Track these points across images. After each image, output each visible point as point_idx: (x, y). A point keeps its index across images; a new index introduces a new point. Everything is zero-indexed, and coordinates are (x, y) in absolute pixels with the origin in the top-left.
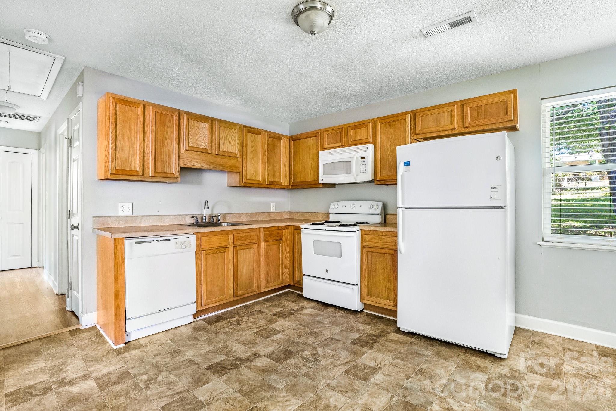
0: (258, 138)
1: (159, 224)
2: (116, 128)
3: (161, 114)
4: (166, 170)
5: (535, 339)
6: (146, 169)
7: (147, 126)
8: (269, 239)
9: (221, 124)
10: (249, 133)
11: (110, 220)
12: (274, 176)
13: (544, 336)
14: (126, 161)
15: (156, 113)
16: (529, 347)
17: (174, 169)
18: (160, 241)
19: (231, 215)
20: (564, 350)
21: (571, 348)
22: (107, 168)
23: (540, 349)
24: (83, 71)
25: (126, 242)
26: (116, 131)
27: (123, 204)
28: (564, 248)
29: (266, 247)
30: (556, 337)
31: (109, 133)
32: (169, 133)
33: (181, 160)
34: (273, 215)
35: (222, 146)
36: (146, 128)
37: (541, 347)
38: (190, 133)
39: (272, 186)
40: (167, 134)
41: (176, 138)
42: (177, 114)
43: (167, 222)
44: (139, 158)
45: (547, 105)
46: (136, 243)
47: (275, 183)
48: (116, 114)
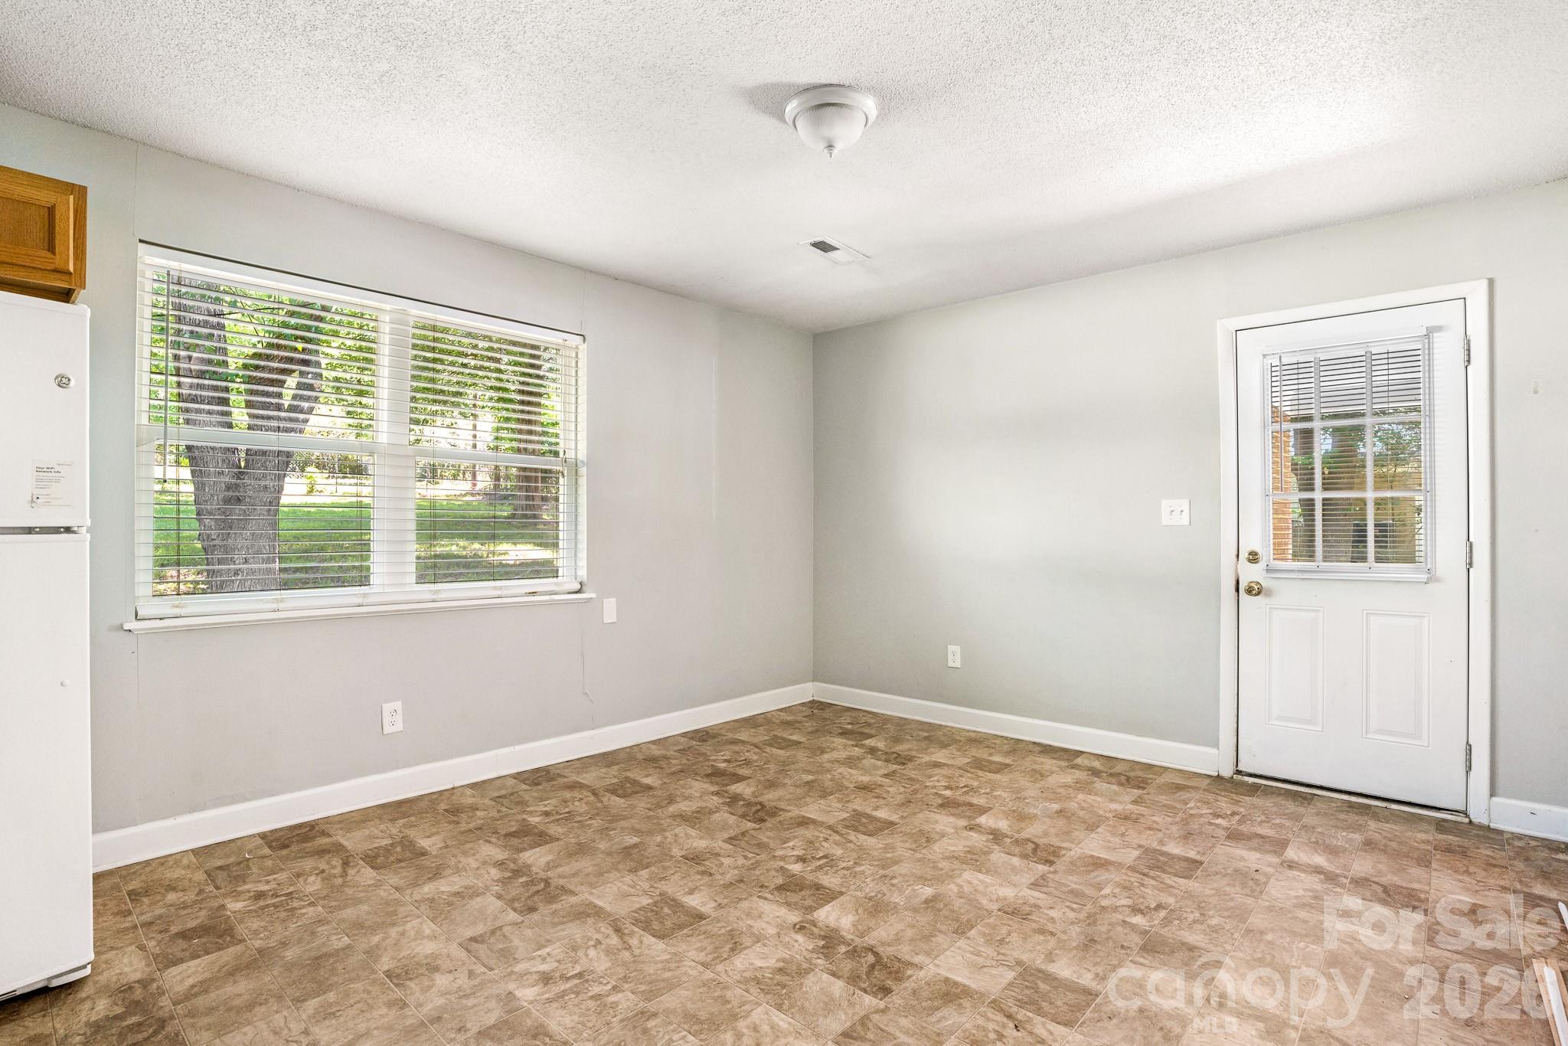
5: (135, 884)
13: (150, 868)
16: (130, 913)
20: (209, 875)
21: (219, 863)
23: (159, 901)
28: (190, 630)
30: (178, 857)
37: (158, 897)
45: (153, 262)
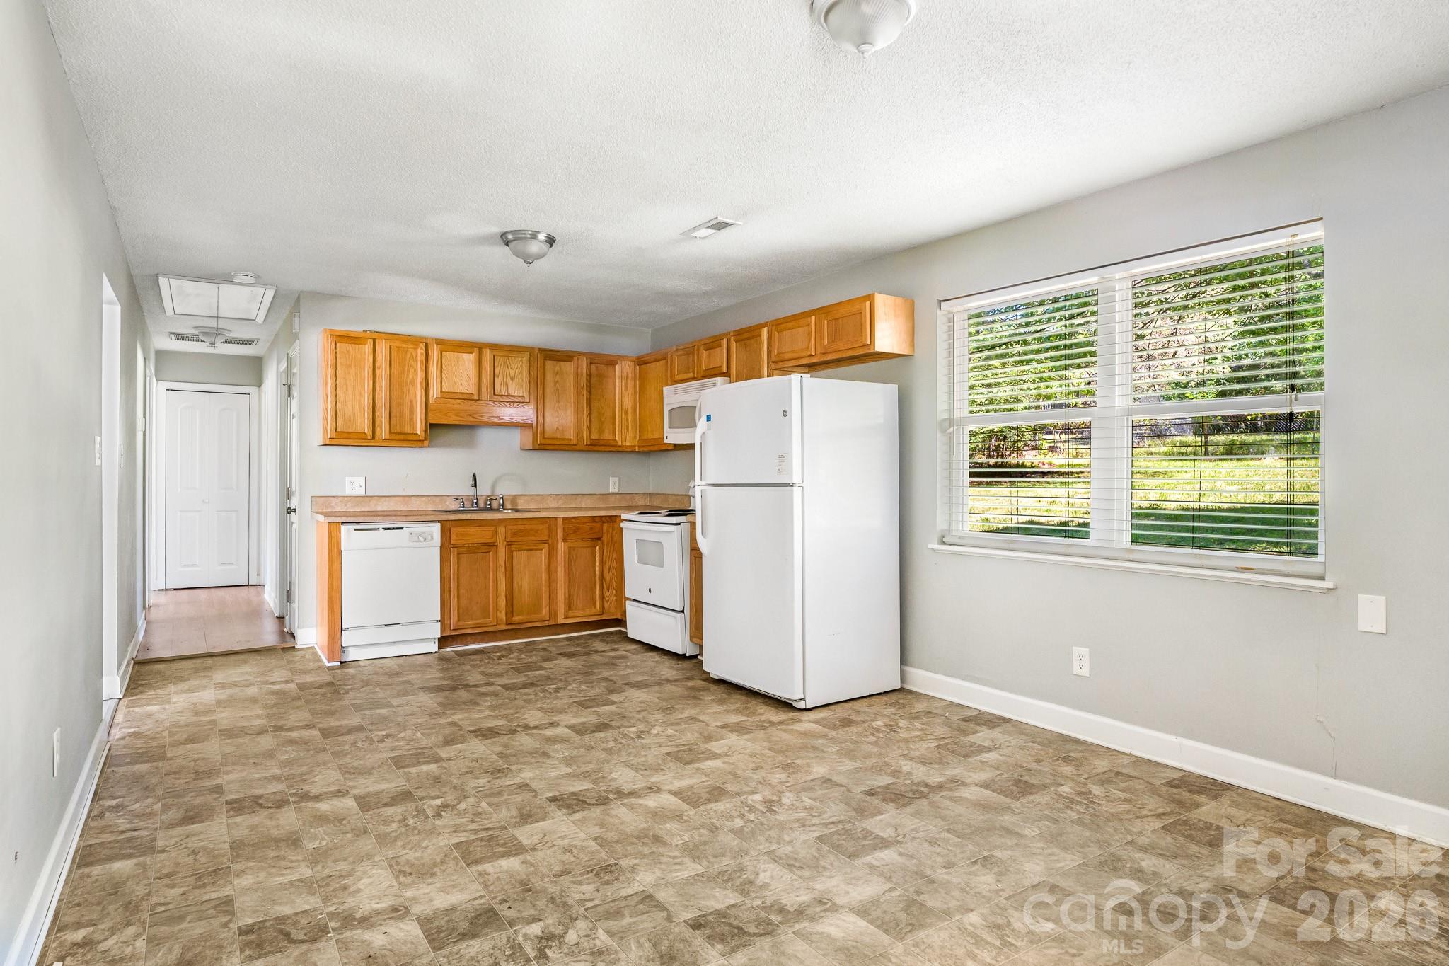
0: (568, 368)
1: (405, 509)
2: (336, 376)
3: (399, 349)
4: (407, 430)
6: (378, 430)
7: (379, 368)
8: (573, 536)
9: (496, 353)
10: (550, 362)
11: (334, 501)
12: (601, 431)
14: (350, 421)
15: (390, 348)
17: (419, 428)
18: (389, 529)
19: (527, 498)
22: (325, 431)
24: (299, 297)
25: (343, 528)
26: (336, 380)
27: (351, 479)
29: (567, 551)
31: (327, 384)
32: (411, 376)
33: (430, 414)
34: (612, 499)
35: (498, 387)
36: (378, 372)
38: (445, 372)
39: (596, 448)
40: (408, 377)
41: (421, 383)
42: (422, 345)
43: (416, 505)
44: (367, 415)
46: (355, 530)
47: (601, 443)
48: (336, 358)
